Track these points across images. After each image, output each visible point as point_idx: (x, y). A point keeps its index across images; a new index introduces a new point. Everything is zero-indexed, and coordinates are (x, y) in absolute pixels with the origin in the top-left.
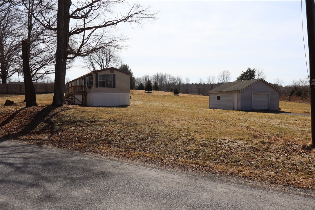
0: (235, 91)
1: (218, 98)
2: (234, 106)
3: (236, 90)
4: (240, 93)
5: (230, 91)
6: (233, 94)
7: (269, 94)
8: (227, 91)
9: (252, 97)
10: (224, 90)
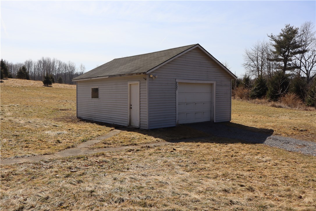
0: (132, 74)
1: (95, 93)
2: (130, 116)
3: (137, 71)
4: (147, 82)
5: (120, 75)
6: (129, 83)
7: (212, 85)
8: (113, 74)
9: (177, 92)
10: (108, 74)
